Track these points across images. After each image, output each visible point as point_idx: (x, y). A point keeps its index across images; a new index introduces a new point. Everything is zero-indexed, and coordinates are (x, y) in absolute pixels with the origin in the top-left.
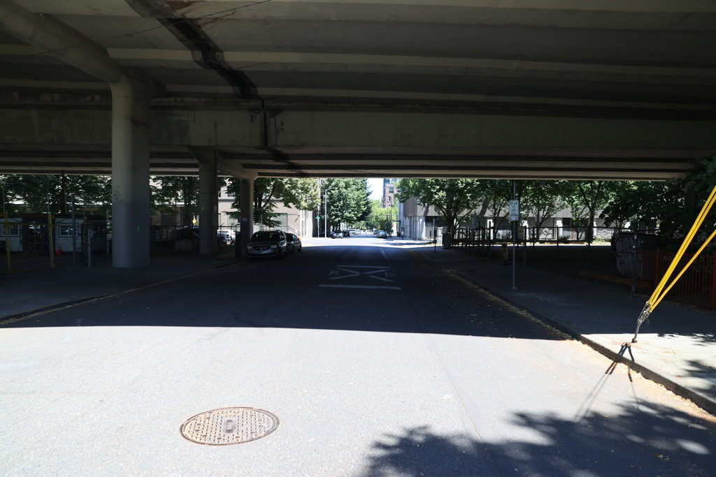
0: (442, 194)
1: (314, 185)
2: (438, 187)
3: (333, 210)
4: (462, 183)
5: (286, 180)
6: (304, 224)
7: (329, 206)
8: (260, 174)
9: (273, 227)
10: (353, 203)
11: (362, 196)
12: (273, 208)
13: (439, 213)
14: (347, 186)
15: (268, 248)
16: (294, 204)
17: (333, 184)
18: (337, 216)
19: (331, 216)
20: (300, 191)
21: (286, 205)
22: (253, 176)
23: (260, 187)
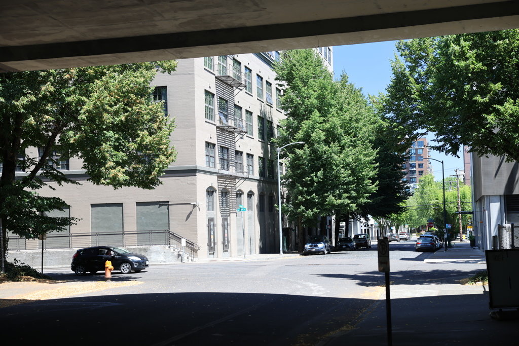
6: (218, 224)
19: (297, 206)
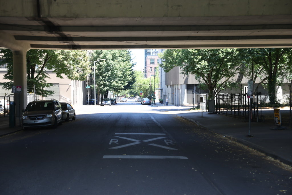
0: (204, 63)
1: (85, 56)
2: (200, 57)
3: (101, 80)
4: (223, 52)
5: (58, 51)
6: (75, 93)
7: (97, 76)
8: (32, 46)
9: (46, 96)
10: (120, 74)
11: (128, 67)
12: (46, 79)
13: (199, 81)
14: (114, 58)
15: (44, 117)
16: (66, 74)
17: (101, 56)
18: (105, 85)
19: (99, 86)
20: (71, 62)
21: (58, 75)
22: (26, 47)
23: (32, 59)
